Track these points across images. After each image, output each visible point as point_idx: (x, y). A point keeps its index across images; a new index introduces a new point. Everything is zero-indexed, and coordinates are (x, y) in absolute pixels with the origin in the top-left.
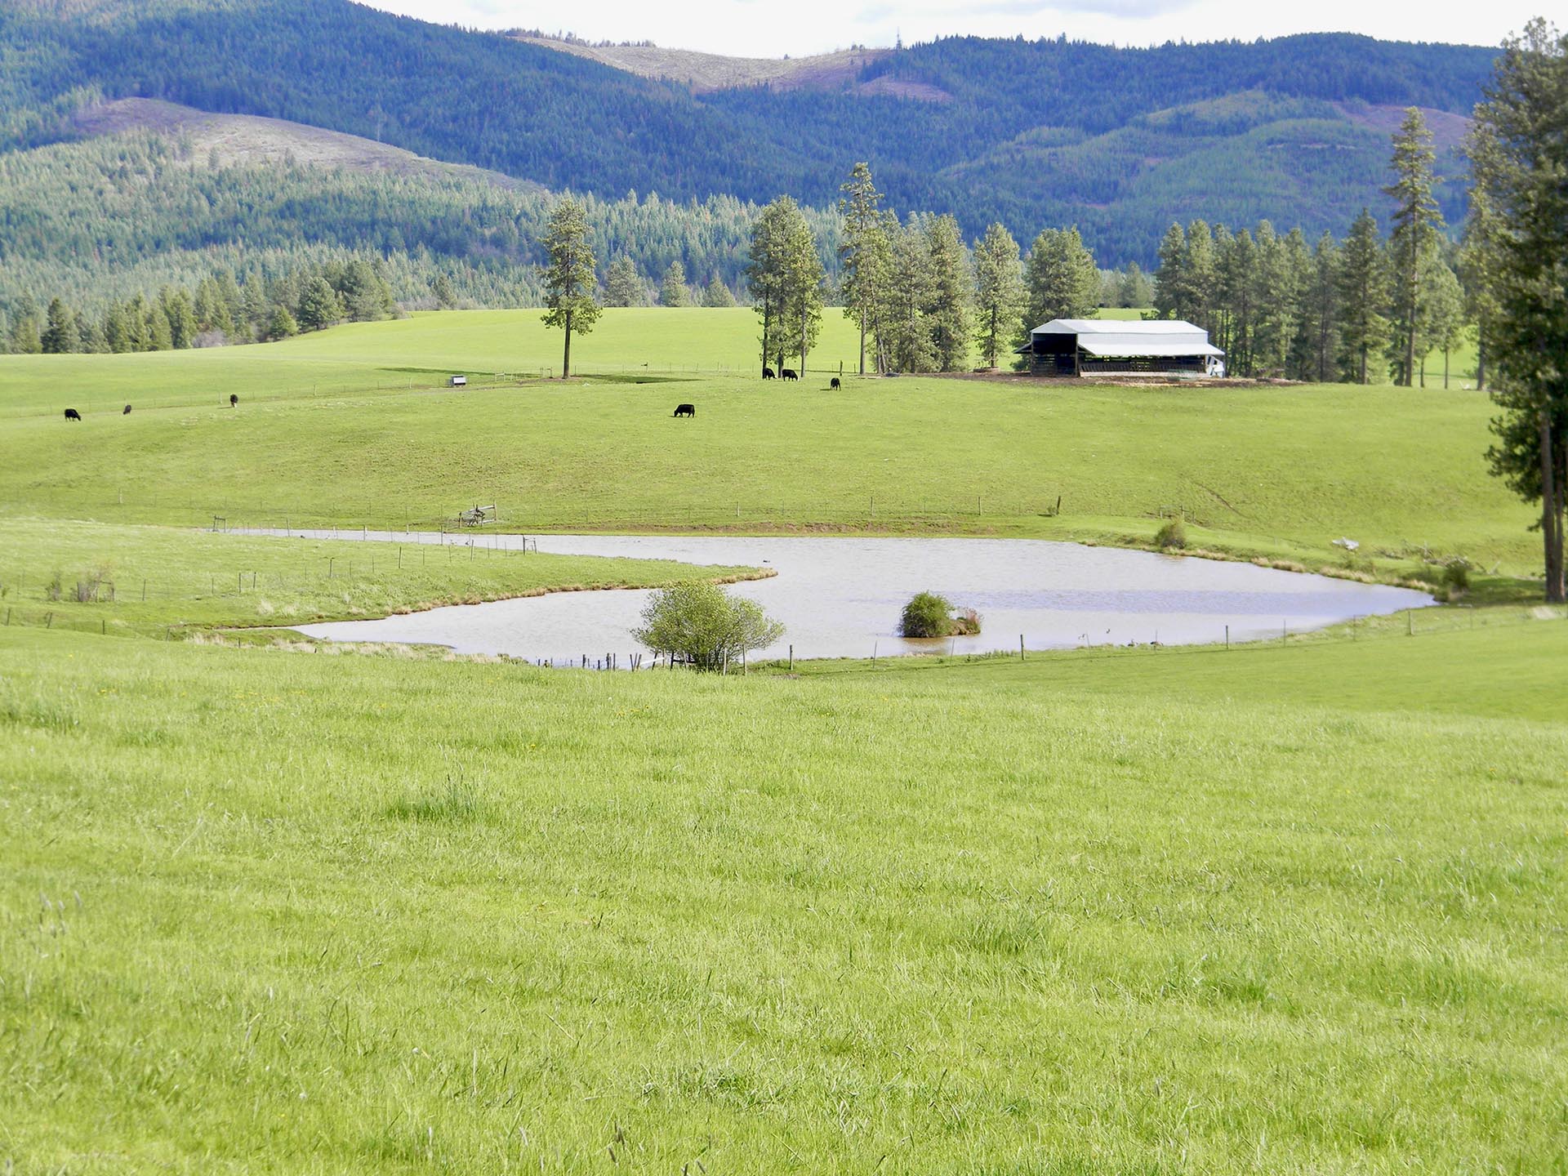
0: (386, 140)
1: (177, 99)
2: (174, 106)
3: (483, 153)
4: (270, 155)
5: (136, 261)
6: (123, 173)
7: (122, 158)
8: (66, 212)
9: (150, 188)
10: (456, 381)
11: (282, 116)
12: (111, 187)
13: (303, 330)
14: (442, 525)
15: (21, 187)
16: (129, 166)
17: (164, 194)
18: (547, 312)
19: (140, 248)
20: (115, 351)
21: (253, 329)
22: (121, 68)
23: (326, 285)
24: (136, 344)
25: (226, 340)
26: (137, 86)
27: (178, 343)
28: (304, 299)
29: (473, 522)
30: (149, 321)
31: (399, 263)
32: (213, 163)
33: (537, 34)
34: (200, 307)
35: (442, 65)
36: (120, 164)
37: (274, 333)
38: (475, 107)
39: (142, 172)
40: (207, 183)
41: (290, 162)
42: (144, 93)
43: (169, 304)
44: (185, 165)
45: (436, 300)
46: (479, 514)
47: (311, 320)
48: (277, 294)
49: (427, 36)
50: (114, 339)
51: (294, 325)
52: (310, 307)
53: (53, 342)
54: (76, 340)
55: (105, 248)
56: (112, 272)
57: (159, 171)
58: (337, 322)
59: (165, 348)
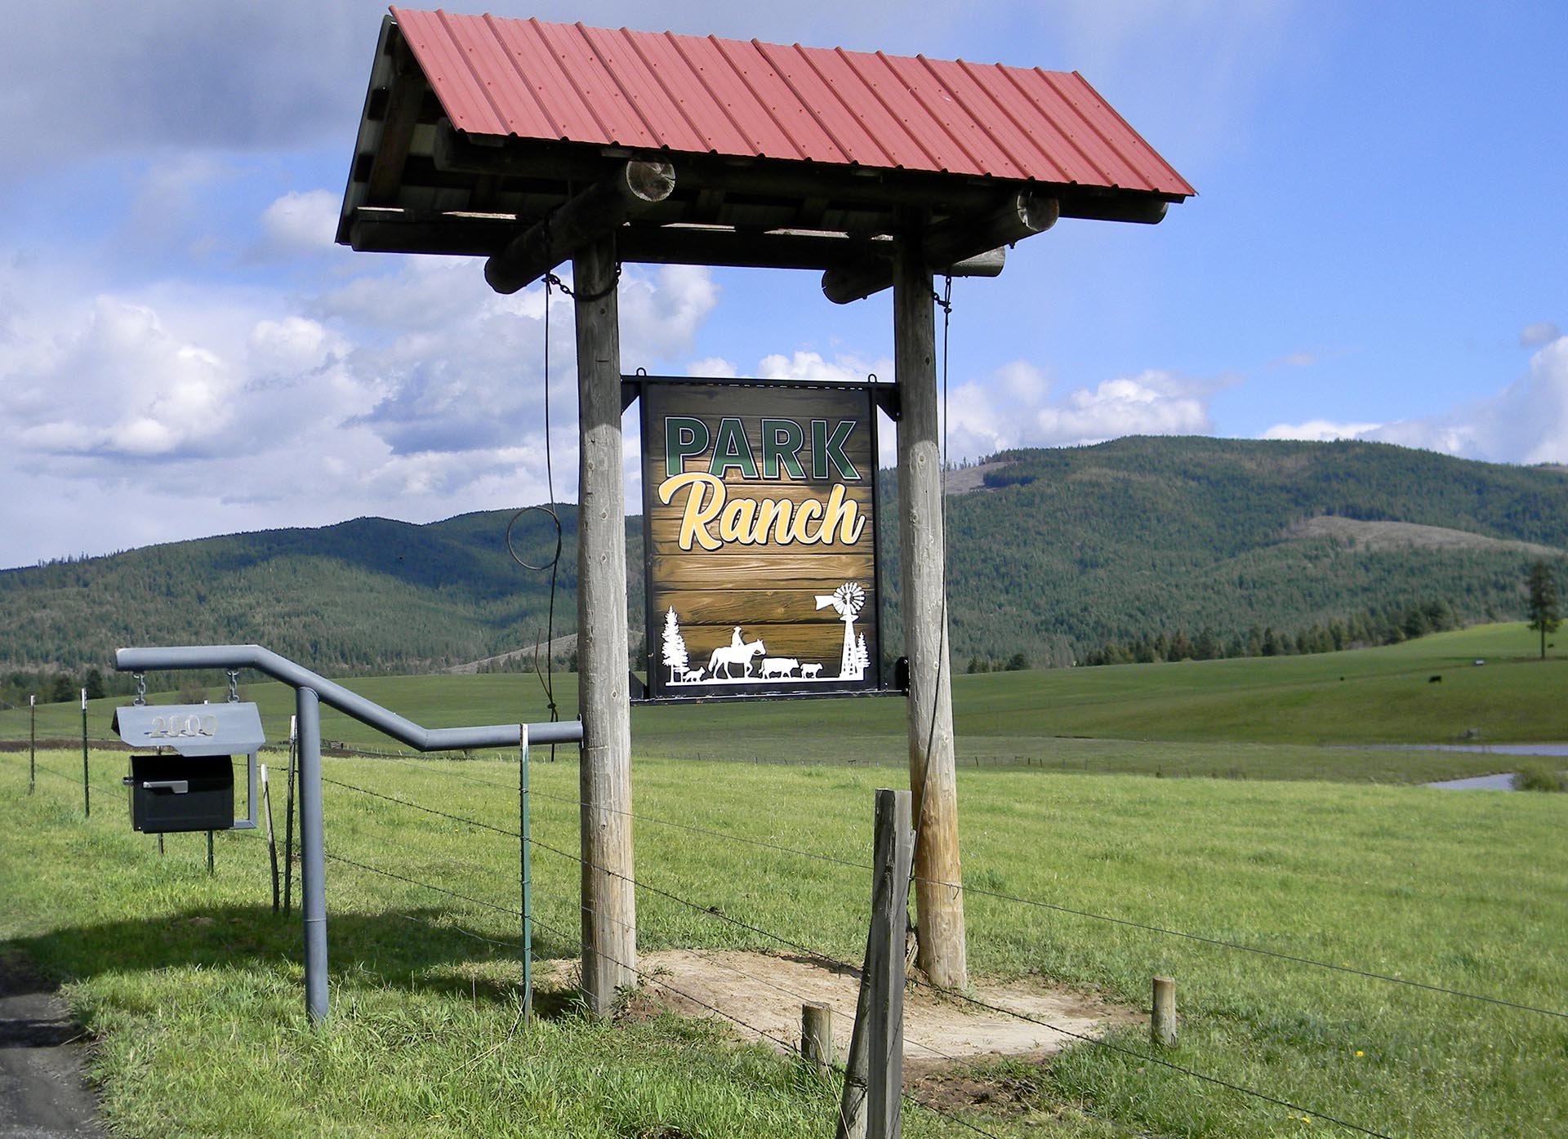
0: (1467, 530)
1: (1346, 515)
2: (1344, 519)
3: (1526, 533)
4: (1400, 542)
5: (1325, 605)
6: (1317, 557)
7: (1316, 549)
8: (1286, 580)
9: (1332, 564)
10: (1478, 662)
11: (1406, 520)
12: (1310, 565)
13: (1409, 638)
14: (1449, 740)
15: (1261, 568)
16: (1320, 553)
17: (1340, 567)
18: (1530, 623)
19: (1327, 597)
20: (1302, 653)
21: (1380, 639)
22: (1314, 500)
23: (1421, 613)
24: (1314, 650)
25: (1365, 645)
26: (1324, 510)
27: (1338, 648)
28: (1409, 621)
29: (1467, 739)
30: (1322, 637)
31: (1476, 597)
32: (1368, 547)
33: (1557, 465)
34: (1351, 628)
35: (1499, 486)
36: (1315, 553)
37: (1394, 640)
38: (1520, 508)
39: (1327, 556)
40: (1364, 560)
41: (1411, 546)
42: (1329, 513)
43: (1333, 627)
44: (1350, 551)
45: (1487, 618)
46: (1470, 734)
47: (1413, 632)
48: (1393, 620)
49: (1491, 472)
50: (1302, 647)
51: (1403, 636)
52: (1412, 625)
53: (1269, 650)
54: (1282, 649)
55: (1308, 599)
56: (1312, 611)
57: (1337, 555)
58: (1429, 632)
59: (1330, 651)
